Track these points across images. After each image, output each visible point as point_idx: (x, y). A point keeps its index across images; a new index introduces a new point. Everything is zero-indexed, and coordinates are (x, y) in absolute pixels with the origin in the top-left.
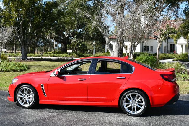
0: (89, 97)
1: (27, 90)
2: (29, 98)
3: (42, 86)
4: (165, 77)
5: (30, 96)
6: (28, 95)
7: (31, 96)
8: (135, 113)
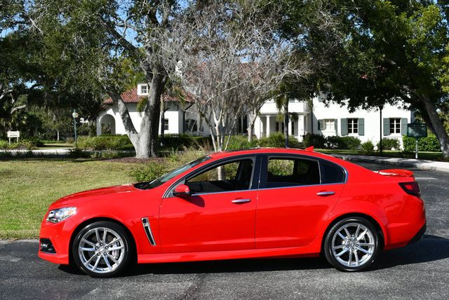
0: (257, 240)
1: (105, 233)
2: (111, 253)
3: (145, 221)
4: (407, 187)
5: (112, 246)
6: (107, 245)
7: (115, 248)
8: (356, 264)
